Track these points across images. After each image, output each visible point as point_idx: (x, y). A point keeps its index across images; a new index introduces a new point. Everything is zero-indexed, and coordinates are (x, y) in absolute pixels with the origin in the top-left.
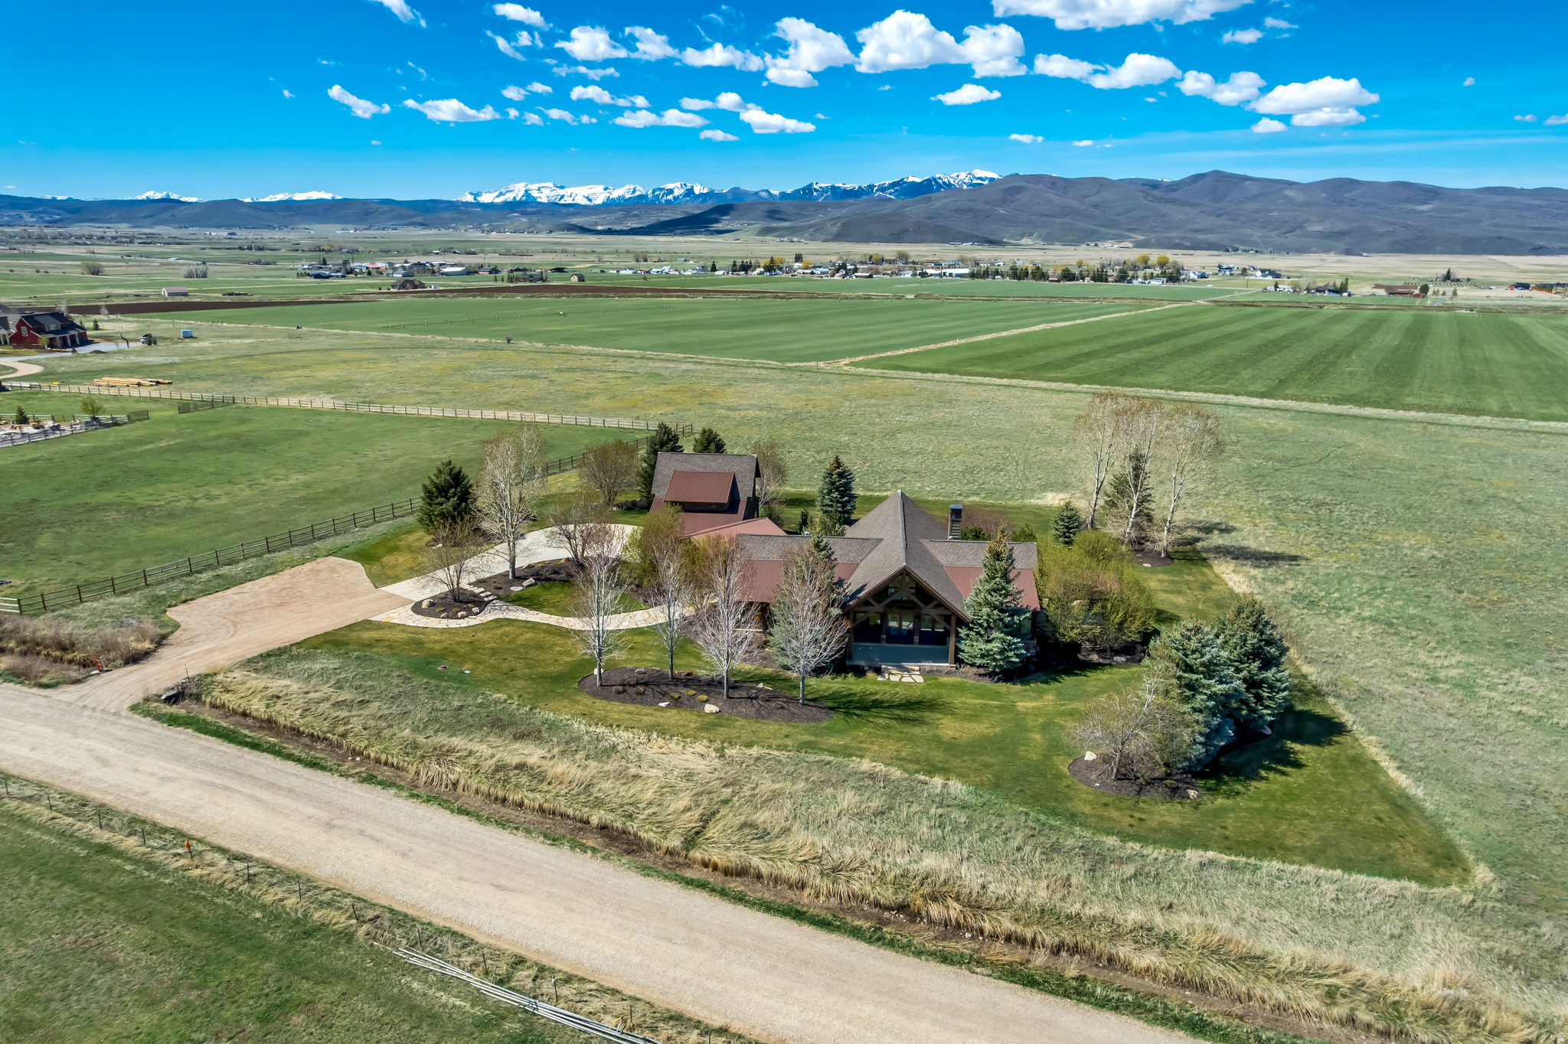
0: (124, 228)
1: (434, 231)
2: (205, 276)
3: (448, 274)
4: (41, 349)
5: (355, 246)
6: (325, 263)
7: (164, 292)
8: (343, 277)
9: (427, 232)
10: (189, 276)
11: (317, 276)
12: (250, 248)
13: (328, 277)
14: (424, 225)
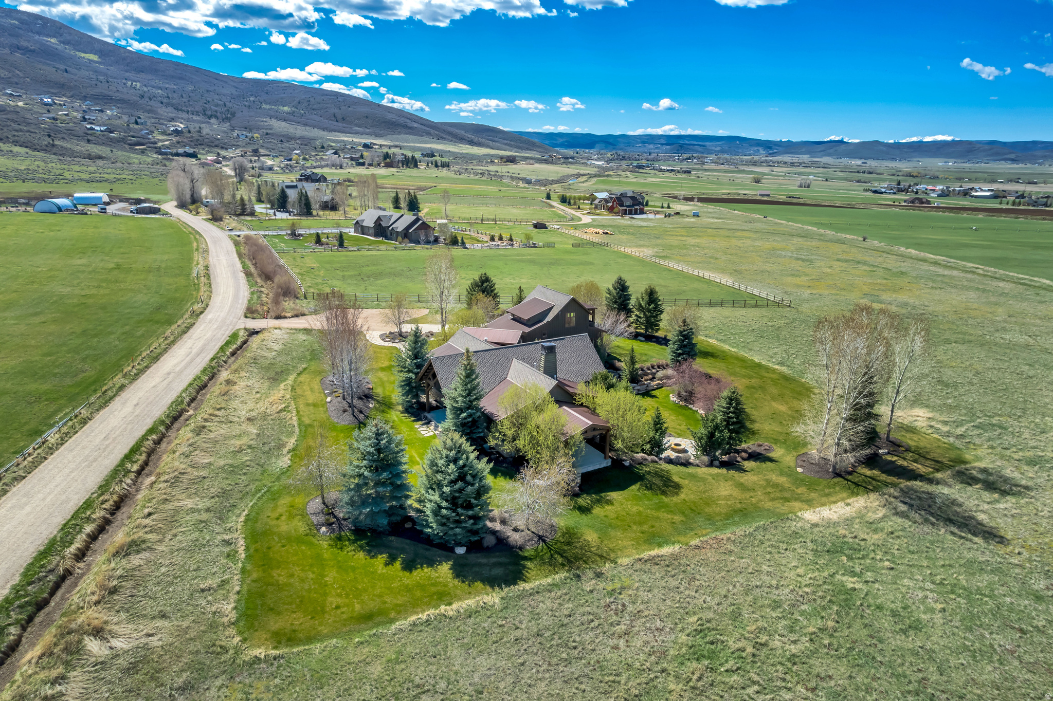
0: (805, 158)
1: (1021, 165)
2: (808, 187)
3: (976, 197)
4: (616, 214)
5: (937, 174)
6: (899, 184)
7: (758, 193)
8: (894, 193)
9: (1015, 166)
10: (801, 186)
11: (875, 192)
12: (864, 172)
13: (882, 193)
14: (1014, 161)
